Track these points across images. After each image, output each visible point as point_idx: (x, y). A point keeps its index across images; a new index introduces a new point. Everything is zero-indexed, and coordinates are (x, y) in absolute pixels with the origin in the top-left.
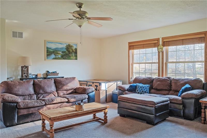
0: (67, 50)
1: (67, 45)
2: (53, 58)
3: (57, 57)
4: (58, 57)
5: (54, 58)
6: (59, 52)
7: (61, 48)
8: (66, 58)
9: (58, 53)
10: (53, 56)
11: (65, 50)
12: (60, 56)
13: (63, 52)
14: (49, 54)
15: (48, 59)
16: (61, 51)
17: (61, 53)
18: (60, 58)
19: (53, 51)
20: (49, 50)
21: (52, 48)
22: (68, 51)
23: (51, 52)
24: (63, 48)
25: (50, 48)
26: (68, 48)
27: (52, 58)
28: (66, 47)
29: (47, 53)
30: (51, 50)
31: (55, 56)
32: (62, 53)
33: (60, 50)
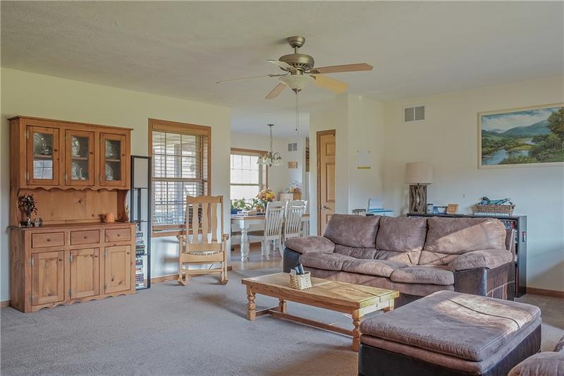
0: (552, 131)
1: (554, 114)
2: (501, 159)
3: (516, 156)
4: (520, 157)
5: (505, 159)
6: (521, 141)
7: (529, 127)
8: (550, 156)
9: (518, 145)
10: (503, 154)
11: (547, 132)
12: (525, 153)
13: (536, 139)
14: (490, 149)
15: (486, 164)
16: (530, 137)
17: (529, 141)
18: (525, 157)
19: (503, 141)
20: (489, 139)
21: (500, 132)
22: (558, 132)
23: (496, 144)
24: (537, 128)
25: (493, 133)
26: (557, 121)
27: (499, 162)
28: (550, 121)
29: (483, 147)
30: (496, 139)
31: (510, 153)
32: (533, 141)
33: (527, 133)
